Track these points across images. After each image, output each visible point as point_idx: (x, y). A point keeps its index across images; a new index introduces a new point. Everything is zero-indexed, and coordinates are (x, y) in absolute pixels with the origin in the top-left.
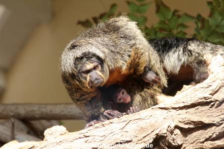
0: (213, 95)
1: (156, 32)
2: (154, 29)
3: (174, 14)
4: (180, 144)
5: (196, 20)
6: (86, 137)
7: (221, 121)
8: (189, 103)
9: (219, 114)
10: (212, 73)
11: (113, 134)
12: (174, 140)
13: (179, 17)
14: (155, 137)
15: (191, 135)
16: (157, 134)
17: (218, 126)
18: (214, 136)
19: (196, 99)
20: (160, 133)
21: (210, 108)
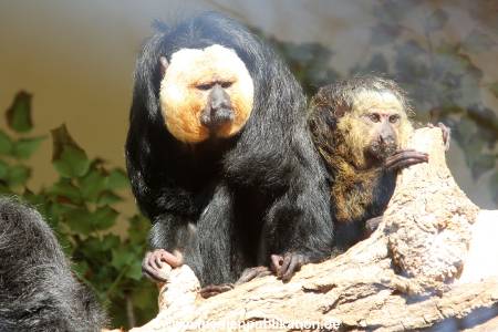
1: (50, 203)
2: (46, 197)
3: (93, 167)
10: (168, 306)
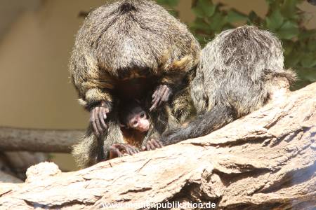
0: (268, 128)
4: (219, 195)
5: (249, 20)
6: (87, 180)
7: (278, 165)
8: (234, 139)
9: (276, 155)
11: (124, 177)
12: (210, 189)
13: (225, 14)
14: (183, 184)
15: (235, 183)
16: (187, 181)
17: (273, 172)
18: (268, 186)
19: (245, 133)
20: (192, 178)
21: (264, 146)
